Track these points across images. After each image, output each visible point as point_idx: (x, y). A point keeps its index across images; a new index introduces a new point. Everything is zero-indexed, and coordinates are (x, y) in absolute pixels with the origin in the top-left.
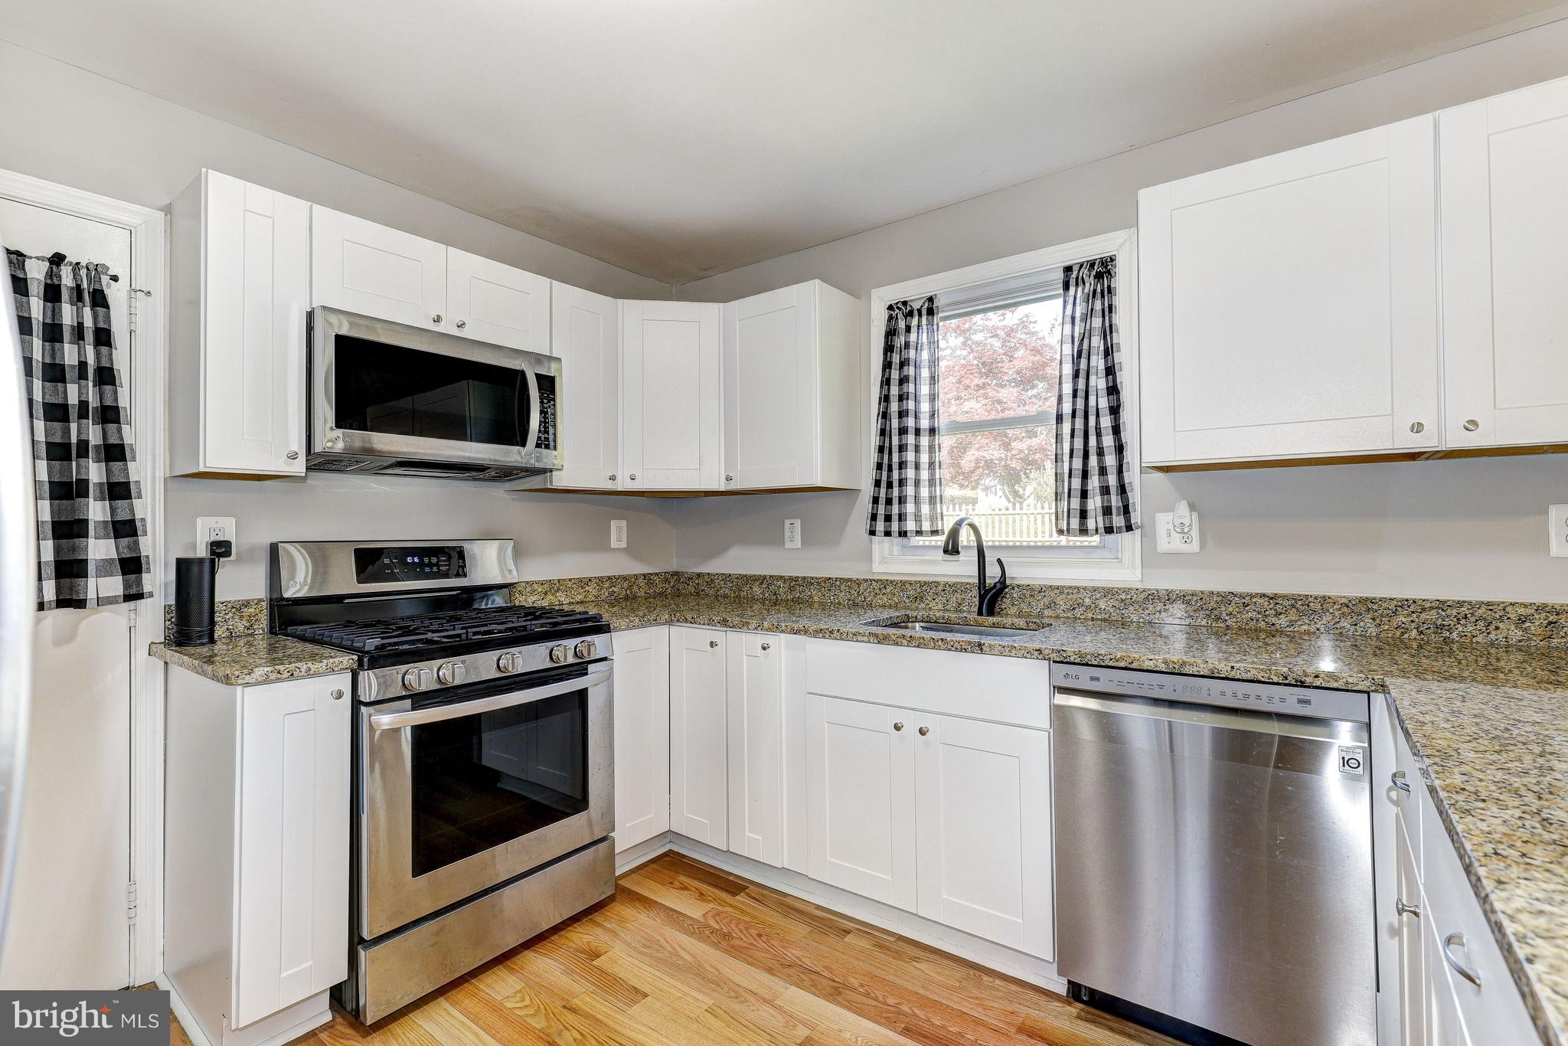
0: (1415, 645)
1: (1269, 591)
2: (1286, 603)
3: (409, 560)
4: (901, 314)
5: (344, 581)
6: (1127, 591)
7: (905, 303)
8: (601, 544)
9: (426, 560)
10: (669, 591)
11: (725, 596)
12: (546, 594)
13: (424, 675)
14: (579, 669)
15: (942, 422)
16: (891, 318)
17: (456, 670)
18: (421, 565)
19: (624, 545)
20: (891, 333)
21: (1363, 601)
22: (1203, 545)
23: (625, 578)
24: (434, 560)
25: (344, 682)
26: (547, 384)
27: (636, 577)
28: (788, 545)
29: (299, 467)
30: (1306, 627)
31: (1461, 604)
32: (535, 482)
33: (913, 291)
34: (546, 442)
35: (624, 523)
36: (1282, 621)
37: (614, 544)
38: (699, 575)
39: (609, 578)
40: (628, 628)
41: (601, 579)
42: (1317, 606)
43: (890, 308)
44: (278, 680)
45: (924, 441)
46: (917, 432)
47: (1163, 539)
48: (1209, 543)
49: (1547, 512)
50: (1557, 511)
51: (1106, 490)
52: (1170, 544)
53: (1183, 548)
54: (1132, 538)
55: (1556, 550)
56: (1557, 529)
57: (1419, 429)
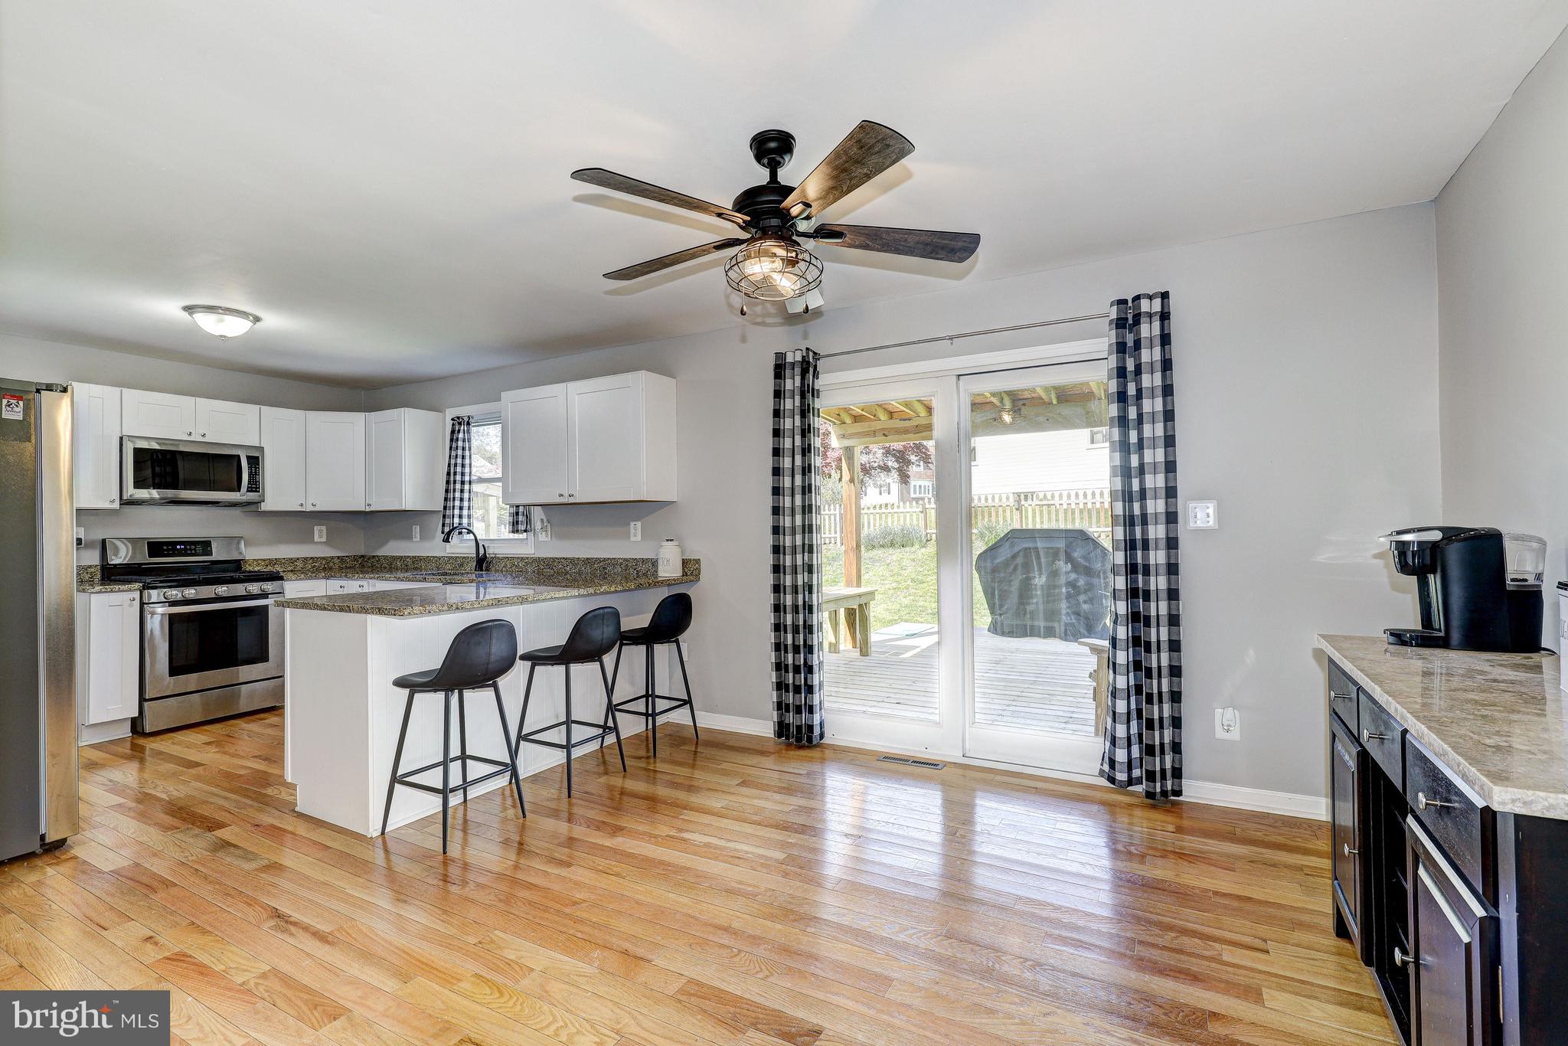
1: (565, 557)
3: (178, 547)
4: (458, 421)
5: (143, 557)
6: (527, 558)
7: (458, 418)
8: (308, 539)
9: (188, 547)
10: (357, 566)
11: (385, 568)
12: (267, 566)
13: (175, 593)
14: (264, 595)
15: (473, 478)
16: (453, 425)
17: (190, 592)
18: (185, 549)
19: (324, 539)
20: (453, 432)
22: (550, 538)
23: (323, 558)
24: (193, 547)
25: (137, 595)
26: (254, 462)
27: (332, 558)
28: (415, 539)
29: (116, 505)
30: (574, 571)
31: (608, 559)
32: (252, 508)
33: (463, 411)
34: (254, 486)
35: (324, 528)
36: (568, 569)
37: (316, 538)
38: (374, 557)
39: (312, 558)
40: (296, 580)
41: (306, 559)
43: (453, 419)
44: (105, 592)
45: (467, 487)
46: (463, 483)
47: (540, 535)
48: (553, 536)
49: (629, 525)
50: (632, 524)
51: (517, 514)
52: (542, 537)
53: (546, 539)
54: (531, 534)
55: (633, 539)
56: (632, 531)
57: (561, 495)
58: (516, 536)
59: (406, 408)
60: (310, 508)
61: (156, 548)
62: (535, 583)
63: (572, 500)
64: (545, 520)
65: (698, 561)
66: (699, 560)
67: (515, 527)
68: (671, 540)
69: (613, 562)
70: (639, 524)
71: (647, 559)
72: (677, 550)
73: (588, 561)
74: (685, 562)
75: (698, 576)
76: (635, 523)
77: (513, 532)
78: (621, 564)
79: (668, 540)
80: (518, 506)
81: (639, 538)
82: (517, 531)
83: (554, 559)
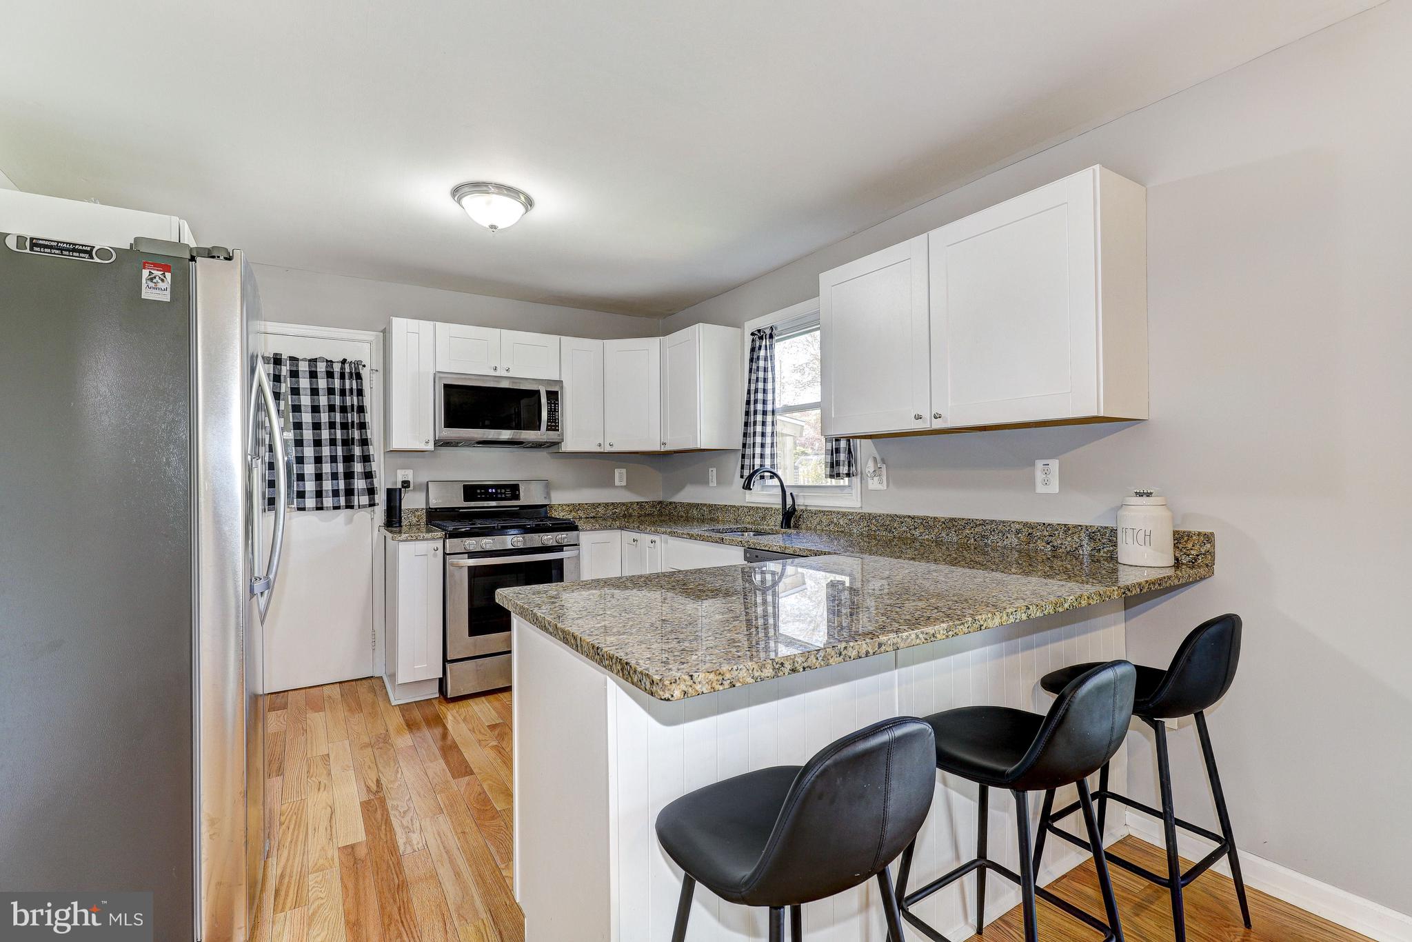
0: (972, 547)
1: (912, 514)
2: (919, 521)
3: (490, 491)
4: (759, 335)
5: (456, 500)
6: (852, 514)
7: (759, 331)
8: (609, 483)
9: (499, 491)
10: (656, 513)
11: (682, 517)
12: (571, 511)
13: (472, 543)
14: (559, 548)
15: (777, 406)
16: (753, 340)
17: (487, 543)
18: (496, 493)
19: (624, 483)
20: (753, 350)
21: (952, 520)
22: (888, 486)
23: (623, 504)
24: (503, 491)
25: (439, 544)
26: (553, 396)
27: (632, 503)
28: (711, 485)
29: (431, 447)
30: (927, 536)
31: (992, 521)
32: (553, 449)
33: (762, 322)
34: (554, 425)
35: (624, 471)
36: (917, 533)
37: (617, 483)
38: (671, 503)
39: (613, 503)
40: (591, 530)
41: (607, 505)
42: (931, 523)
43: (753, 334)
44: (411, 540)
45: (769, 418)
46: (765, 413)
47: (870, 481)
48: (891, 484)
49: (1034, 465)
50: (1039, 464)
51: (838, 451)
52: (874, 484)
53: (879, 487)
54: (856, 480)
55: (1040, 489)
56: (1039, 476)
57: (918, 417)
58: (834, 482)
59: (701, 324)
60: (608, 449)
61: (471, 492)
62: (862, 551)
63: (938, 424)
64: (878, 459)
65: (1209, 538)
66: (1212, 534)
67: (834, 469)
68: (1149, 495)
69: (1001, 528)
70: (1054, 464)
71: (1075, 527)
72: (1162, 513)
73: (951, 524)
74: (1180, 539)
75: (1210, 566)
76: (1046, 462)
77: (832, 476)
78: (1018, 532)
79: (1140, 495)
80: (837, 440)
81: (1054, 487)
82: (838, 475)
83: (893, 517)
